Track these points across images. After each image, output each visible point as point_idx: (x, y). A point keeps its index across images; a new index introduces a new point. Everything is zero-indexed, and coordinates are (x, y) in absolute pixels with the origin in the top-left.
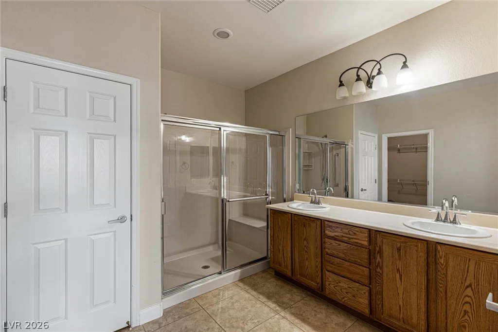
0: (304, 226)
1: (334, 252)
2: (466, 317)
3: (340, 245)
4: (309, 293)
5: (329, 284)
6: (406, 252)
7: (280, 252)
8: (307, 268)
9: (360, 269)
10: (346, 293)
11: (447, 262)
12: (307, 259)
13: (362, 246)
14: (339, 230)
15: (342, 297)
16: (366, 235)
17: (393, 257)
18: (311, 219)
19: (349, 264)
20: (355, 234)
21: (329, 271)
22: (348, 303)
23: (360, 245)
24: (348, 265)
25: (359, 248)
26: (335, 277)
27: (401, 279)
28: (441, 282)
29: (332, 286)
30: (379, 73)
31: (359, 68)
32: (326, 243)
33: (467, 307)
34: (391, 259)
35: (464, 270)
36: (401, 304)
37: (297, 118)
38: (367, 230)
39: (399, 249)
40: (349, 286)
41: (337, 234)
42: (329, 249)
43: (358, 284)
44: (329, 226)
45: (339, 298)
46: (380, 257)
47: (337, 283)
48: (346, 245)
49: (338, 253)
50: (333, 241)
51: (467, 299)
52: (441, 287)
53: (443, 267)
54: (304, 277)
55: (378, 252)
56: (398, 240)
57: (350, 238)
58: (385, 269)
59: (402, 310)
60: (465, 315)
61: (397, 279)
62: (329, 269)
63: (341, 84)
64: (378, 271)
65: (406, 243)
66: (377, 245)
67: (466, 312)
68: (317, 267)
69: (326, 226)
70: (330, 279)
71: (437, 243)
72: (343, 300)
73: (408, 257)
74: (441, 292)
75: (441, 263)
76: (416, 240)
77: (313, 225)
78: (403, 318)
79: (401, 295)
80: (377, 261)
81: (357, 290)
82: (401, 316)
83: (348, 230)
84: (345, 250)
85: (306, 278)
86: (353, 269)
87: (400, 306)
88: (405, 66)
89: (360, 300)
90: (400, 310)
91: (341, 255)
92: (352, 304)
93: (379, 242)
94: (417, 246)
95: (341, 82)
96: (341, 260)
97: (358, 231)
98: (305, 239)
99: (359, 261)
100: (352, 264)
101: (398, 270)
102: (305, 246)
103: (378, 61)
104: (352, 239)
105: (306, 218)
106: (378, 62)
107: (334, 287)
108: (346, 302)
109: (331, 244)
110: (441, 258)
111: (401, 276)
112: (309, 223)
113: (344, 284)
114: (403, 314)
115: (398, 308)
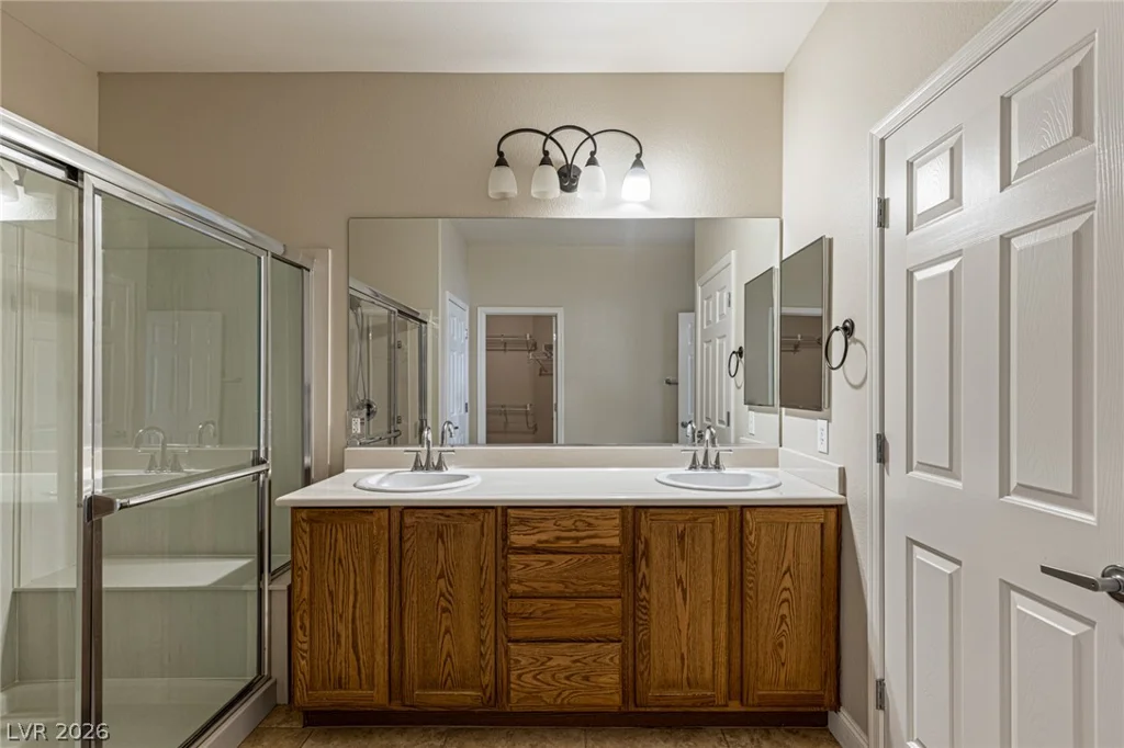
0: (440, 536)
1: (535, 585)
2: (784, 627)
3: (551, 562)
4: (443, 728)
5: (520, 676)
6: (693, 540)
7: (339, 642)
8: (449, 655)
9: (601, 606)
10: (567, 678)
11: (758, 538)
12: (447, 631)
13: (605, 550)
14: (550, 524)
15: (556, 693)
16: (617, 521)
17: (670, 556)
18: (466, 512)
19: (572, 604)
20: (590, 524)
21: (517, 641)
22: (572, 701)
23: (600, 550)
24: (572, 608)
25: (600, 556)
26: (538, 650)
27: (685, 599)
28: (751, 578)
29: (528, 678)
30: (592, 162)
31: (549, 136)
32: (513, 567)
33: (785, 610)
34: (667, 560)
35: (781, 546)
36: (684, 650)
37: (351, 221)
38: (618, 510)
39: (681, 537)
40: (576, 658)
41: (544, 537)
42: (520, 582)
43: (595, 645)
44: (522, 521)
45: (548, 700)
46: (647, 565)
47: (542, 664)
48: (569, 557)
49: (546, 584)
50: (532, 557)
51: (786, 595)
52: (751, 589)
53: (753, 550)
54: (437, 689)
55: (643, 554)
56: (680, 518)
57: (577, 539)
58: (654, 587)
59: (686, 662)
60: (781, 624)
61: (678, 600)
62: (519, 634)
63: (501, 162)
64: (641, 597)
65: (695, 519)
66: (639, 538)
67: (783, 617)
68: (483, 642)
69: (512, 521)
70: (523, 662)
71: (743, 507)
72: (559, 701)
73: (697, 549)
74: (751, 598)
75: (750, 543)
76: (712, 510)
77: (471, 527)
78: (688, 678)
79: (684, 632)
80: (640, 576)
81: (595, 661)
82: (685, 675)
83: (572, 521)
84: (566, 571)
85: (443, 686)
86: (585, 611)
87: (682, 655)
88: (638, 163)
89: (602, 679)
90: (683, 664)
91: (555, 588)
92: (581, 700)
93: (644, 532)
94: (713, 523)
95: (501, 154)
96: (554, 601)
97: (597, 518)
98: (441, 576)
99: (599, 587)
100: (583, 601)
101: (680, 582)
102: (442, 595)
103: (592, 133)
104: (583, 538)
105: (448, 512)
106: (591, 137)
107: (535, 677)
108: (566, 702)
109: (528, 566)
110: (751, 534)
111: (684, 591)
112: (455, 526)
113: (561, 657)
114: (689, 669)
115: (679, 661)
